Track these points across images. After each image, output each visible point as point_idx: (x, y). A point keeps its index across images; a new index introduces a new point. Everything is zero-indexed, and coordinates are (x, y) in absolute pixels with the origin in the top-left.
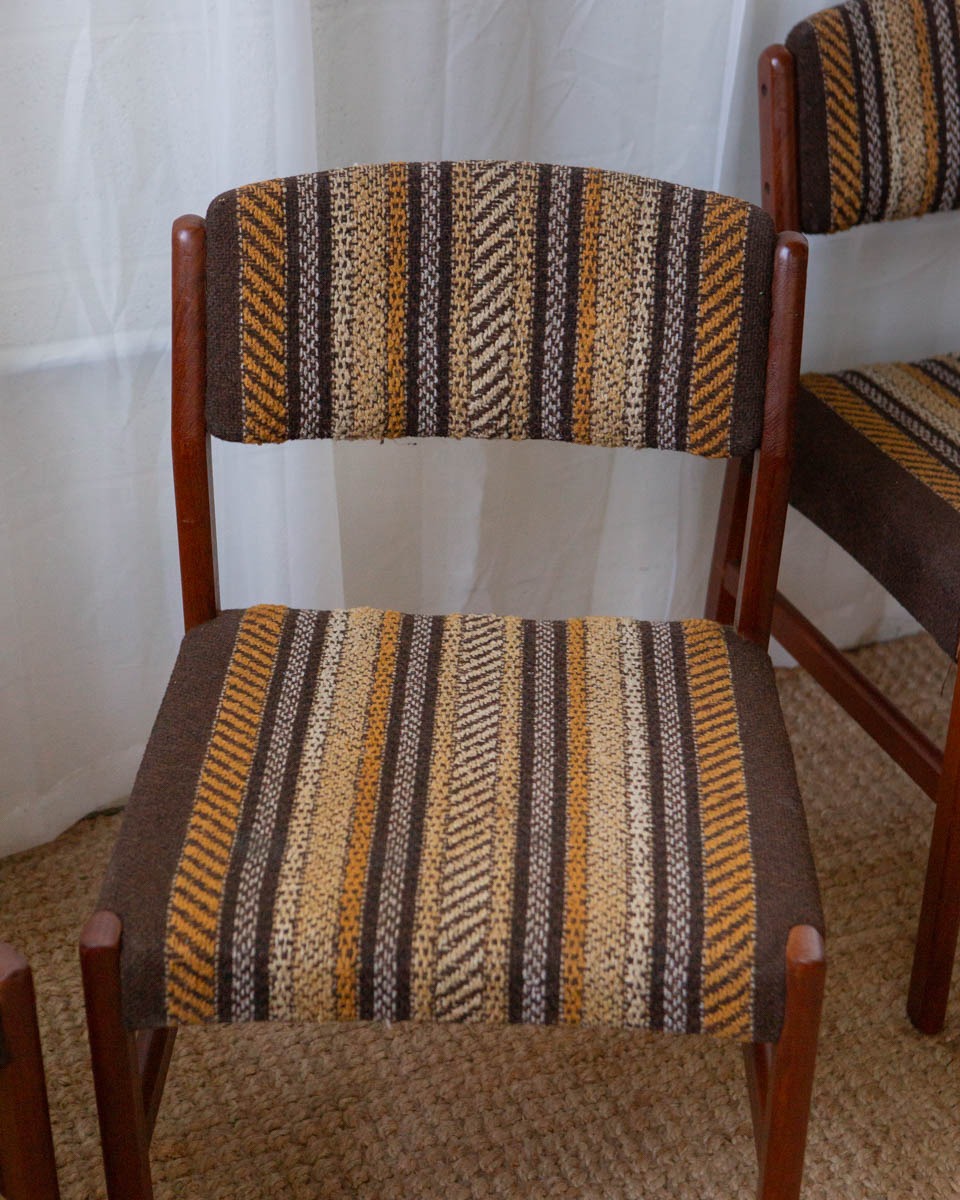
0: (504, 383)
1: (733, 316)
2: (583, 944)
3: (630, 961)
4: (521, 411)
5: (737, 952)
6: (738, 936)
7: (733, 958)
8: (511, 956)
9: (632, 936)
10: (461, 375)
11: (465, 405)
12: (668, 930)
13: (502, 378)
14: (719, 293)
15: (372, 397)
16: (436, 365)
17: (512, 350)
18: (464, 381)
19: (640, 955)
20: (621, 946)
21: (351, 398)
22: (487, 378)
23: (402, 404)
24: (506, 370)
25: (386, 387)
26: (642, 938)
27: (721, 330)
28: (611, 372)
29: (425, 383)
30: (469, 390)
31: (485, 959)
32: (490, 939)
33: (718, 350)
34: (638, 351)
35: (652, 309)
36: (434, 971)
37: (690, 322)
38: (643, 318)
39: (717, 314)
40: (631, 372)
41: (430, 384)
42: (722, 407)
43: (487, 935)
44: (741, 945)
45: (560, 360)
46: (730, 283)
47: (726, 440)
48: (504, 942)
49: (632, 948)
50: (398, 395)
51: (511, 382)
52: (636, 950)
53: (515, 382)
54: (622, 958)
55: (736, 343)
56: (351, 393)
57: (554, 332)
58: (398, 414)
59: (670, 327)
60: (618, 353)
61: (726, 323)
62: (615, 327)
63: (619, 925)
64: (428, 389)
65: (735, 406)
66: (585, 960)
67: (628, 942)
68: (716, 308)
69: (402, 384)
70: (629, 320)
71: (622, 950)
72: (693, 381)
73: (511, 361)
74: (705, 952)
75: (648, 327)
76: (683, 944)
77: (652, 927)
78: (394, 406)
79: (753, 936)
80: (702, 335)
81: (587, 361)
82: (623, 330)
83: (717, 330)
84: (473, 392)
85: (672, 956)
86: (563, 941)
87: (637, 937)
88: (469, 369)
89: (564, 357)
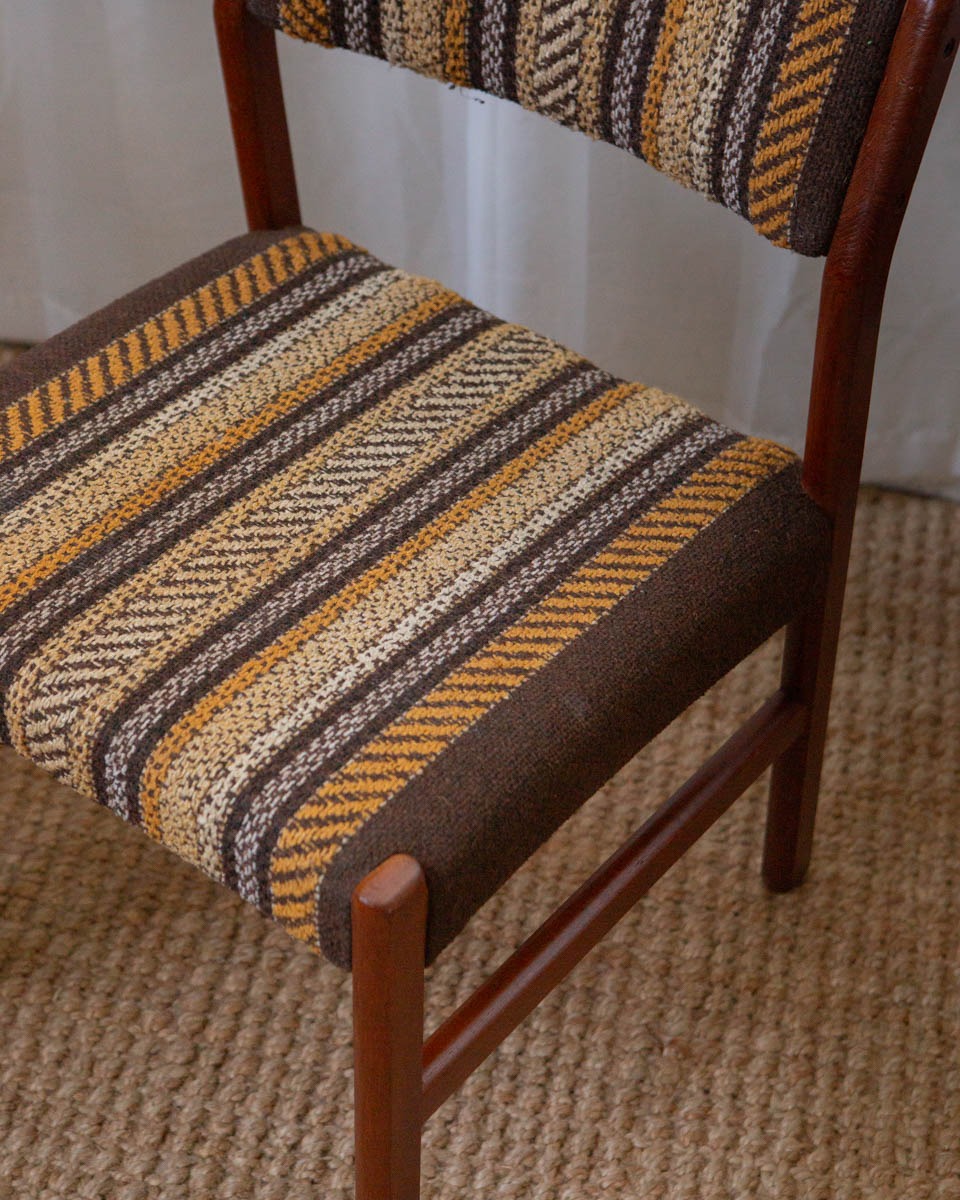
0: (573, 60)
1: (825, 63)
2: (174, 757)
3: (209, 800)
4: (590, 103)
5: (312, 849)
6: (327, 832)
7: (306, 854)
8: (102, 732)
9: (228, 772)
10: (530, 32)
11: (531, 73)
12: (266, 787)
13: (572, 52)
14: (818, 25)
15: (425, 25)
16: (504, 10)
17: (590, 19)
18: (531, 42)
19: (220, 799)
20: (208, 778)
21: (401, 19)
22: (556, 46)
23: (461, 46)
24: (577, 44)
25: (443, 19)
26: (233, 782)
27: (806, 77)
28: (683, 88)
29: (489, 28)
30: (536, 55)
31: (73, 721)
32: (92, 703)
33: (797, 102)
34: (715, 71)
35: (744, 20)
36: (24, 708)
37: (778, 55)
38: (730, 30)
39: (808, 53)
40: (703, 96)
41: (495, 32)
42: (785, 181)
43: (93, 696)
44: (321, 844)
45: (638, 52)
46: (836, 15)
47: (786, 228)
48: (104, 712)
49: (217, 787)
50: (456, 33)
51: (581, 61)
52: (219, 792)
53: (587, 63)
54: (202, 793)
55: (820, 101)
56: (402, 12)
57: (639, 12)
58: (456, 57)
59: (755, 51)
60: (696, 66)
61: (814, 70)
62: (701, 29)
63: (223, 754)
64: (492, 37)
65: (802, 186)
66: (166, 775)
67: (217, 778)
68: (809, 45)
69: (462, 20)
70: (716, 25)
71: (207, 784)
72: (762, 135)
73: (586, 33)
74: (284, 831)
75: (733, 43)
76: (268, 809)
77: (253, 775)
78: (452, 45)
79: (345, 841)
80: (783, 77)
81: (664, 64)
82: (707, 37)
83: (802, 76)
84: (539, 59)
85: (252, 818)
86: (159, 743)
87: (229, 777)
88: (540, 28)
89: (643, 50)
